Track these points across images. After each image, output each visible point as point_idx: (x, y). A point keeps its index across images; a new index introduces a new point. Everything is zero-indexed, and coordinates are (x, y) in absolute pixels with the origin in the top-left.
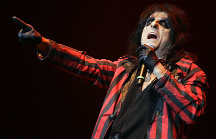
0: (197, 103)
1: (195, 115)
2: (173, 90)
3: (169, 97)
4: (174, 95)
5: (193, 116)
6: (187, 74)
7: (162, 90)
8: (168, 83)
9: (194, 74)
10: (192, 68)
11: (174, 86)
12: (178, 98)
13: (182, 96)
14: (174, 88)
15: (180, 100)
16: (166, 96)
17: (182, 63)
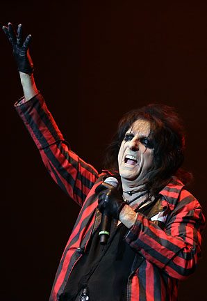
0: (185, 251)
1: (185, 269)
2: (150, 241)
3: (147, 251)
4: (153, 247)
5: (183, 270)
6: (175, 207)
7: (136, 244)
8: (141, 233)
9: (183, 207)
10: (182, 198)
11: (150, 236)
12: (159, 252)
13: (163, 247)
14: (151, 239)
15: (162, 253)
16: (142, 251)
17: (169, 191)
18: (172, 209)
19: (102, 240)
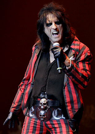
3: (73, 77)
4: (76, 76)
8: (73, 70)
11: (76, 72)
12: (78, 78)
17: (74, 45)
18: (78, 54)
19: (60, 71)
